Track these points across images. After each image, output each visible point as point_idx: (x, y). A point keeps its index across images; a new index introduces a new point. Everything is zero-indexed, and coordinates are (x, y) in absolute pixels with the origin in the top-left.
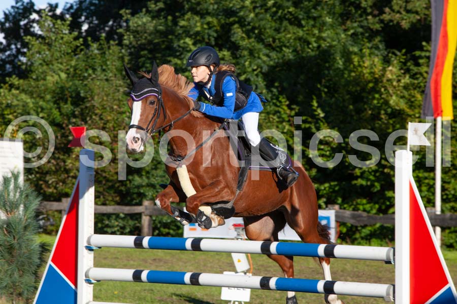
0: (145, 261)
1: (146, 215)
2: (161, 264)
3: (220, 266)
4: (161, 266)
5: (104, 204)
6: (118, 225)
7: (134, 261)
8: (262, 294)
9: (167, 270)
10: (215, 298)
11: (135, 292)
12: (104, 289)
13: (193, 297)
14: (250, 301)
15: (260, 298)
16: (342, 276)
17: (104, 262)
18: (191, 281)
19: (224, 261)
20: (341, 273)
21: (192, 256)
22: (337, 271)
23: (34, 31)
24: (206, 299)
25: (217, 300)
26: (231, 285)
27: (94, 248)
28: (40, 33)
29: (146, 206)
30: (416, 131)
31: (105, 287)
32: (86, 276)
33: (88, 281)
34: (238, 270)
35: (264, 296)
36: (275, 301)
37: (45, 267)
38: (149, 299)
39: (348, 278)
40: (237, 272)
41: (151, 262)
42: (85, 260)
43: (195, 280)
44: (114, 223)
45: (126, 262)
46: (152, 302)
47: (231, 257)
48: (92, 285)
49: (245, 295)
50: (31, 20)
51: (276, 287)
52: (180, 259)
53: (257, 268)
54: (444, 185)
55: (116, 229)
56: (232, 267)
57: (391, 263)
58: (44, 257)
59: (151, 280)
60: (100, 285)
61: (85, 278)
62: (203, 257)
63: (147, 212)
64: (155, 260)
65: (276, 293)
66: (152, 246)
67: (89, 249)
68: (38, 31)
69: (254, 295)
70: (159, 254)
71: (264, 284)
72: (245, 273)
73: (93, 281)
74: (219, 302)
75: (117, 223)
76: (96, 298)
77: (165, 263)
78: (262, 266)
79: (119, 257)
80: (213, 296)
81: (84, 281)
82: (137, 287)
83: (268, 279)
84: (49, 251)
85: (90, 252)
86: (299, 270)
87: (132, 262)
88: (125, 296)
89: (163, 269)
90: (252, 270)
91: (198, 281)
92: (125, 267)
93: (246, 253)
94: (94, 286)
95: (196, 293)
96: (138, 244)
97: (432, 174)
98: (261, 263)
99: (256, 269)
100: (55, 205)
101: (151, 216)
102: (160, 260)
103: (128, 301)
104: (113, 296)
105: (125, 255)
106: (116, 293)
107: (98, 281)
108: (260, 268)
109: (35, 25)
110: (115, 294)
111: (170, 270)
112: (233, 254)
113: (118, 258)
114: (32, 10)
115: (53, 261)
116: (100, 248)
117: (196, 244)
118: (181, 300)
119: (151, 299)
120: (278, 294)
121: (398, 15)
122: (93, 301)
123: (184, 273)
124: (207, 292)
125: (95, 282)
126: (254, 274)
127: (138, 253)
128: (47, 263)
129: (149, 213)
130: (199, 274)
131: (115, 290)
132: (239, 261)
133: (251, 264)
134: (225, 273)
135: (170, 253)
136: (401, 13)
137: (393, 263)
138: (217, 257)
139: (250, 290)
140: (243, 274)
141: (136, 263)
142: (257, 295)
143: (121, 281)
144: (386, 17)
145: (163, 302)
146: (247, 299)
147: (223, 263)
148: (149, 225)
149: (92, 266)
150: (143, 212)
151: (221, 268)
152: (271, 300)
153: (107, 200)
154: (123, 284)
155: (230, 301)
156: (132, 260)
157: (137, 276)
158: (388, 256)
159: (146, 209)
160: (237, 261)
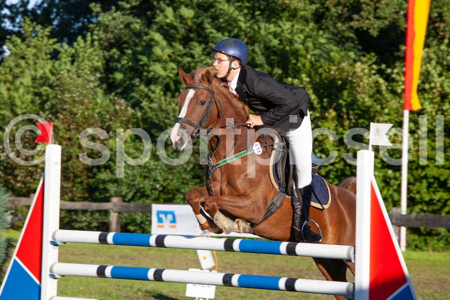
0: (112, 257)
1: (114, 212)
2: (129, 260)
3: (186, 263)
4: (128, 262)
5: (72, 200)
6: (85, 221)
7: (101, 257)
8: (227, 291)
9: (134, 266)
10: (180, 295)
11: (101, 288)
12: (70, 285)
13: (158, 293)
14: (215, 298)
15: (226, 295)
16: (307, 274)
17: (71, 257)
18: (155, 277)
19: (189, 259)
20: (306, 272)
21: (159, 253)
22: (302, 269)
23: (5, 27)
24: (171, 295)
25: (182, 297)
26: (195, 281)
27: (59, 243)
28: (11, 28)
29: (114, 203)
30: (378, 131)
31: (71, 282)
32: (51, 271)
33: (53, 276)
34: (203, 267)
35: (229, 294)
36: (240, 299)
37: (9, 262)
38: (114, 294)
39: (314, 276)
40: (202, 269)
41: (118, 258)
42: (50, 255)
43: (158, 276)
44: (82, 218)
45: (93, 259)
46: (117, 298)
47: (196, 254)
48: (57, 280)
49: (210, 292)
50: (2, 15)
51: (239, 284)
52: (147, 256)
53: (223, 265)
54: (410, 186)
55: (84, 224)
56: (197, 265)
57: (351, 262)
58: (9, 252)
59: (115, 275)
60: (66, 280)
61: (49, 273)
62: (170, 254)
63: (116, 209)
64: (121, 257)
65: (241, 291)
66: (116, 242)
67: (54, 244)
68: (9, 26)
69: (219, 292)
70: (127, 250)
71: (227, 281)
72: (211, 270)
73: (57, 276)
74: (184, 298)
75: (84, 219)
76: (61, 292)
77: (132, 259)
78: (228, 263)
79: (87, 253)
80: (178, 292)
81: (48, 276)
82: (103, 284)
83: (231, 276)
84: (15, 247)
85: (55, 247)
86: (265, 268)
87: (99, 259)
88: (91, 292)
89: (130, 265)
90: (217, 268)
91: (161, 277)
92: (92, 263)
93: (212, 250)
94: (58, 282)
95: (162, 290)
96: (103, 240)
97: (397, 174)
98: (227, 261)
99: (221, 266)
100: (23, 201)
101: (119, 213)
102: (127, 257)
103: (93, 297)
104: (78, 293)
105: (92, 252)
106: (82, 288)
107: (63, 276)
108: (226, 265)
109: (6, 20)
110: (81, 290)
111: (137, 267)
112: (198, 251)
113: (85, 254)
114: (3, 5)
115: (18, 255)
116: (65, 243)
117: (160, 241)
118: (146, 296)
119: (117, 295)
120: (243, 291)
121: (367, 21)
122: (58, 295)
123: (148, 269)
124: (173, 289)
125: (60, 277)
126: (219, 271)
127: (105, 249)
128: (11, 257)
129: (117, 210)
130: (163, 270)
131: (81, 286)
132: (205, 258)
133: (217, 262)
134: (190, 269)
135: (137, 250)
136: (370, 20)
137: (353, 261)
138: (184, 254)
139: (215, 286)
140: (208, 271)
141: (102, 260)
142: (222, 293)
143: (87, 277)
144: (355, 24)
145: (128, 298)
146: (212, 297)
147: (190, 260)
148: (117, 222)
149: (57, 261)
150: (112, 209)
151: (187, 265)
152: (235, 297)
153: (76, 196)
154: (89, 279)
155: (195, 298)
156: (99, 256)
157: (101, 272)
158: (349, 255)
159: (115, 205)
160: (203, 258)
